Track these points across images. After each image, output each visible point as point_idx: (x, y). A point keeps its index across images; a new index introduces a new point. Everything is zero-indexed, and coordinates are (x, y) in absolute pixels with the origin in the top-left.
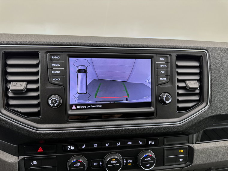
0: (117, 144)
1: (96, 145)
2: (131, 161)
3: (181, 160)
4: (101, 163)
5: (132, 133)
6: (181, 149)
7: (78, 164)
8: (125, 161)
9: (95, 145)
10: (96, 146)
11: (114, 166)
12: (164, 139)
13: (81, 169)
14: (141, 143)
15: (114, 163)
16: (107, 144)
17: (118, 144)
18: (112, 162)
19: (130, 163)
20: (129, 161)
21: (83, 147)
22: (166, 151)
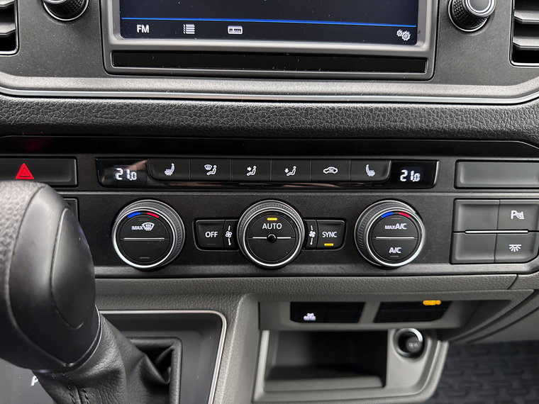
0: (287, 170)
1: (211, 170)
2: (332, 235)
3: (515, 247)
4: (229, 234)
5: (341, 123)
6: (518, 207)
7: (149, 227)
8: (312, 234)
9: (208, 167)
10: (213, 172)
11: (271, 240)
12: (456, 165)
13: (158, 241)
14: (371, 173)
15: (273, 231)
16: (249, 169)
17: (290, 171)
18: (265, 226)
19: (329, 240)
20: (325, 234)
21: (169, 172)
22: (461, 212)
